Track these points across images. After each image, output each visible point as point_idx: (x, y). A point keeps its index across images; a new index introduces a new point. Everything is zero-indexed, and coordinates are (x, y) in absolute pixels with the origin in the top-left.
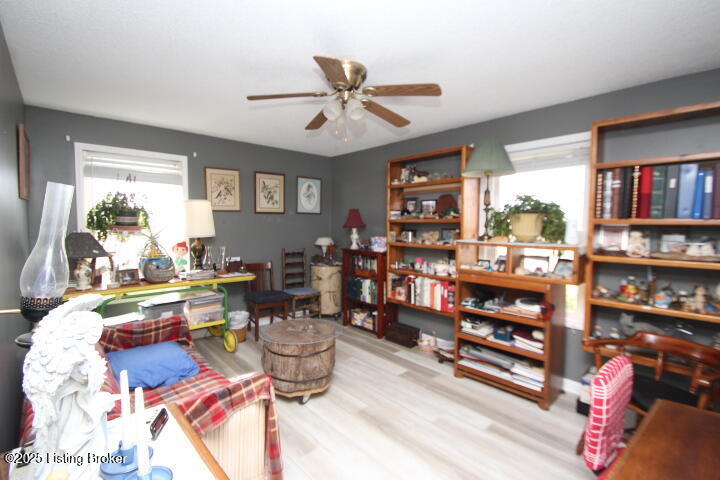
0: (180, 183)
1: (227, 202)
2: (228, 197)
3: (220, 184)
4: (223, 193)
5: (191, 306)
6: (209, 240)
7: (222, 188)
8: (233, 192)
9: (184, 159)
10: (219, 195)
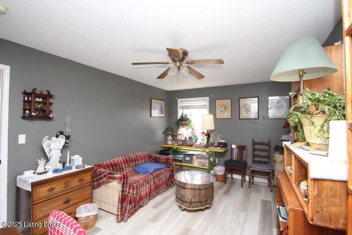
0: (206, 108)
1: (225, 115)
2: (225, 112)
3: (222, 106)
4: (223, 111)
5: (197, 158)
6: (213, 131)
7: (223, 108)
8: (228, 110)
9: (207, 98)
10: (221, 111)
